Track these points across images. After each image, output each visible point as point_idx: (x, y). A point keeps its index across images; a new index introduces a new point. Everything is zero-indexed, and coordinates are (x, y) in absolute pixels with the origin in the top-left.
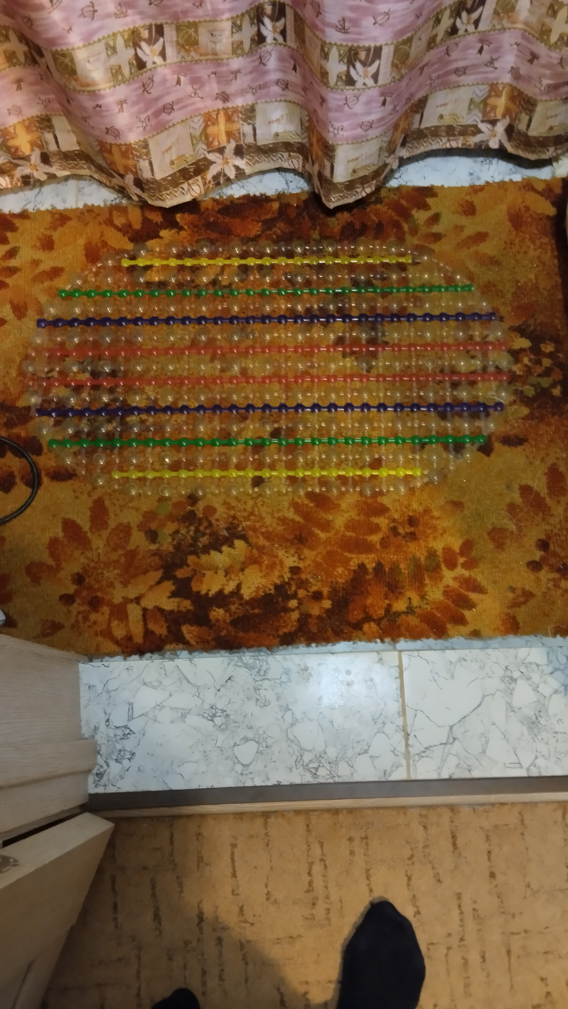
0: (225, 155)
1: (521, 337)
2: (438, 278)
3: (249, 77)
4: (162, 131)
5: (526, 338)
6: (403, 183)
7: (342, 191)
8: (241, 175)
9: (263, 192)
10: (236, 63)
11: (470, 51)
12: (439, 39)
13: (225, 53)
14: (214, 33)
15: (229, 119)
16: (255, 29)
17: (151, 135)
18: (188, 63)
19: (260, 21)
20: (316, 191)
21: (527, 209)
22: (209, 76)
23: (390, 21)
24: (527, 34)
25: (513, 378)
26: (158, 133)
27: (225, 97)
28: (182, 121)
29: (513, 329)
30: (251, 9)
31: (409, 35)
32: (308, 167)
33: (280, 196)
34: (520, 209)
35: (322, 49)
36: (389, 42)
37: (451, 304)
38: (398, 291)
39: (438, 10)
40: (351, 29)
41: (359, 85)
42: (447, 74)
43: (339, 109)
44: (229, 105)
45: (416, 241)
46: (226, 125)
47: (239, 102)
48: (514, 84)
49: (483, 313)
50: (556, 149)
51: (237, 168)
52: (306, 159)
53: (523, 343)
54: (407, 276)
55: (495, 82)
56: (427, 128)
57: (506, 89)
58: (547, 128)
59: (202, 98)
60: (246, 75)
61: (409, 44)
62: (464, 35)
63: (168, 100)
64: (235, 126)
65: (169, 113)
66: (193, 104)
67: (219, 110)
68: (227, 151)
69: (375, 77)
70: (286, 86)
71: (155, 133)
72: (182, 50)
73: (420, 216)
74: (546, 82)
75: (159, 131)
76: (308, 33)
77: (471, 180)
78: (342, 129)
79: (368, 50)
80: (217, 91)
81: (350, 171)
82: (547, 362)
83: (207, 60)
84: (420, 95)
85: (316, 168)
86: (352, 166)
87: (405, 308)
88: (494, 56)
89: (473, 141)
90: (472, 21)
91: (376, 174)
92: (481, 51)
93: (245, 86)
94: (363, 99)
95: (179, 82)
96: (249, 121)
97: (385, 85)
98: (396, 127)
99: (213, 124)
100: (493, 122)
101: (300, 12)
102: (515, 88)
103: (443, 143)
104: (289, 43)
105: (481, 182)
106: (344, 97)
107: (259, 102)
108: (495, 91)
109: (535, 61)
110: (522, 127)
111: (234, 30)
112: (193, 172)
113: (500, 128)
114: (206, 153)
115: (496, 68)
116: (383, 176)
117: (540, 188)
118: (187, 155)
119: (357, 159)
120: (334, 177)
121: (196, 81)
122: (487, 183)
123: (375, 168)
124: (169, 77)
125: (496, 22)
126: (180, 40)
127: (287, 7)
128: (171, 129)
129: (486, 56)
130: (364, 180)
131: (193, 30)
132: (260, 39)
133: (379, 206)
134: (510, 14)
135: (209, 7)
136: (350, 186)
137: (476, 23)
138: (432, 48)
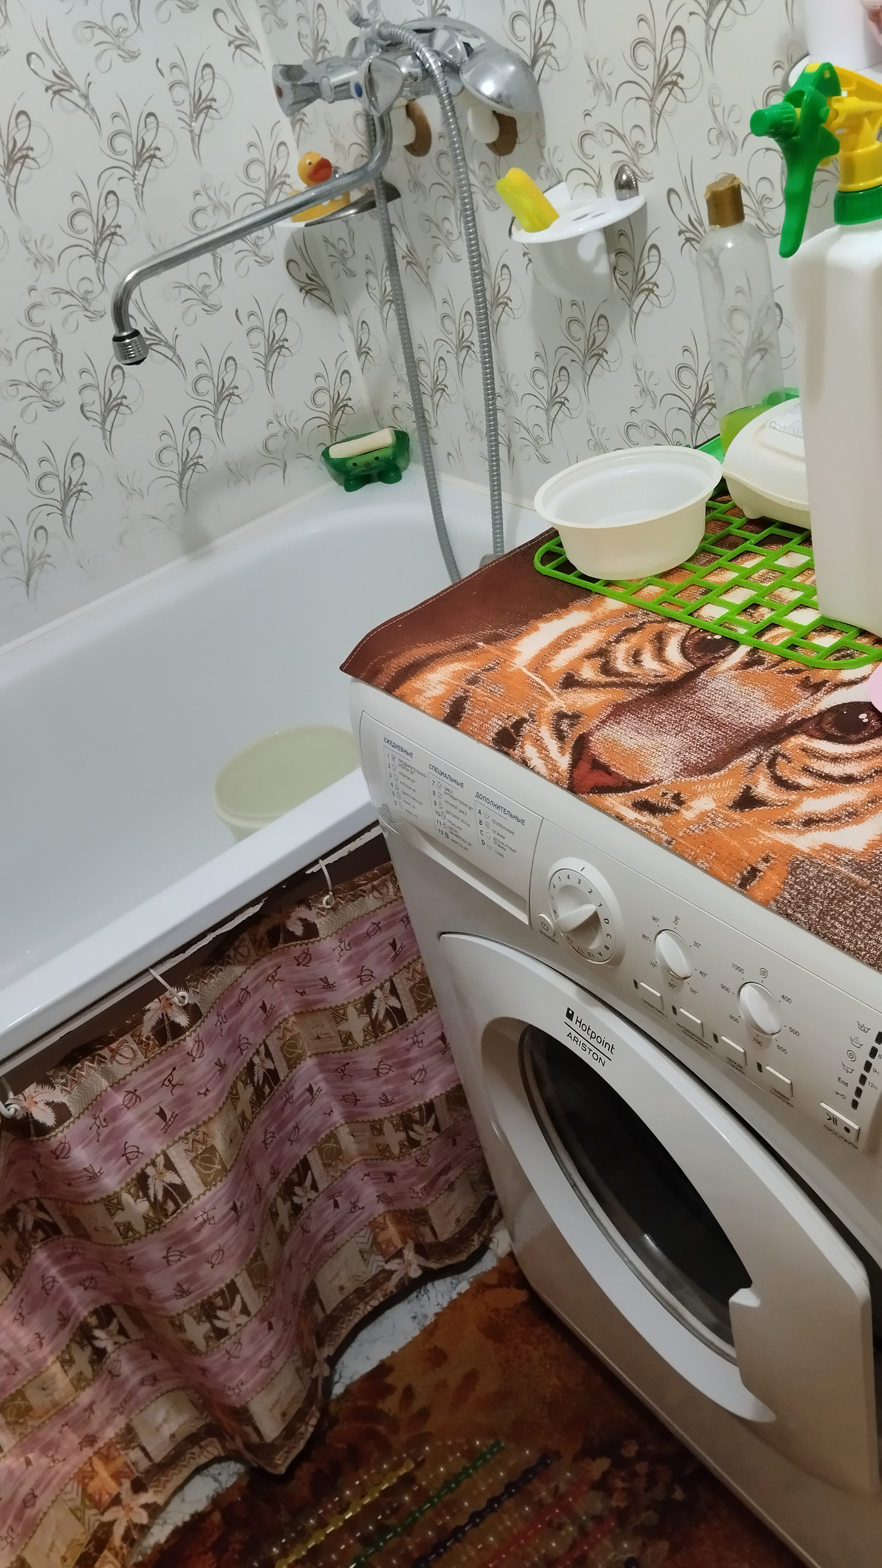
0: (124, 1503)
1: (594, 1459)
2: (456, 1461)
3: (108, 1400)
4: (34, 1532)
5: (600, 1457)
6: (348, 1382)
7: (283, 1446)
8: (154, 1510)
9: (192, 1511)
10: (85, 1397)
11: (326, 1213)
12: (287, 1228)
13: (67, 1397)
14: (45, 1386)
15: (107, 1459)
16: (89, 1350)
17: (23, 1546)
18: (30, 1435)
19: (90, 1338)
20: (255, 1465)
21: (497, 1311)
22: (60, 1432)
23: (227, 1253)
24: (369, 1161)
25: (621, 1516)
26: (31, 1538)
27: (90, 1440)
28: (53, 1502)
29: (576, 1459)
30: (74, 1334)
31: (254, 1250)
32: (229, 1445)
33: (216, 1502)
34: (489, 1317)
35: (173, 1324)
36: (238, 1271)
37: (491, 1480)
38: (422, 1512)
39: (269, 1206)
40: (192, 1288)
41: (233, 1330)
42: (319, 1247)
43: (227, 1366)
44: (100, 1444)
45: (404, 1437)
46: (106, 1468)
47: (110, 1433)
48: (392, 1209)
49: (533, 1464)
50: (479, 1234)
51: (146, 1506)
52: (221, 1438)
53: (601, 1465)
54: (421, 1487)
55: (371, 1219)
56: (334, 1310)
57: (387, 1218)
58: (454, 1224)
59: (64, 1460)
60: (103, 1400)
61: (259, 1258)
62: (310, 1205)
63: (24, 1491)
64: (118, 1463)
65: (34, 1505)
66: (57, 1473)
67: (90, 1458)
68: (123, 1496)
69: (245, 1310)
70: (154, 1379)
71: (27, 1540)
72: (16, 1426)
73: (390, 1404)
74: (418, 1188)
75: (31, 1534)
76: (148, 1318)
77: (419, 1324)
78: (242, 1384)
79: (221, 1293)
80: (78, 1440)
81: (279, 1418)
82: (642, 1468)
83: (49, 1419)
84: (304, 1287)
85: (239, 1440)
86: (277, 1412)
87: (443, 1528)
88: (353, 1200)
89: (391, 1286)
90: (309, 1188)
91: (310, 1399)
92: (336, 1205)
93: (108, 1412)
94: (245, 1339)
95: (28, 1463)
96: (132, 1445)
97: (260, 1310)
98: (299, 1336)
99: (92, 1478)
100: (399, 1254)
101: (129, 1304)
102: (395, 1211)
103: (363, 1310)
104: (133, 1337)
105: (431, 1319)
106: (224, 1352)
107: (133, 1416)
108: (377, 1227)
109: (394, 1177)
110: (429, 1239)
111: (66, 1368)
112: (95, 1551)
113: (409, 1254)
114: (99, 1517)
115: (363, 1208)
116: (320, 1394)
117: (494, 1281)
118: (78, 1537)
119: (277, 1402)
120: (264, 1436)
121: (48, 1448)
122: (437, 1314)
123: (304, 1394)
124: (14, 1465)
125: (332, 1173)
126: (9, 1419)
127: (113, 1307)
128: (43, 1521)
129: (344, 1206)
130: (301, 1416)
131: (20, 1399)
132: (100, 1354)
133: (337, 1428)
134: (341, 1157)
135: (27, 1365)
136: (289, 1433)
137: (314, 1186)
138: (286, 1239)
